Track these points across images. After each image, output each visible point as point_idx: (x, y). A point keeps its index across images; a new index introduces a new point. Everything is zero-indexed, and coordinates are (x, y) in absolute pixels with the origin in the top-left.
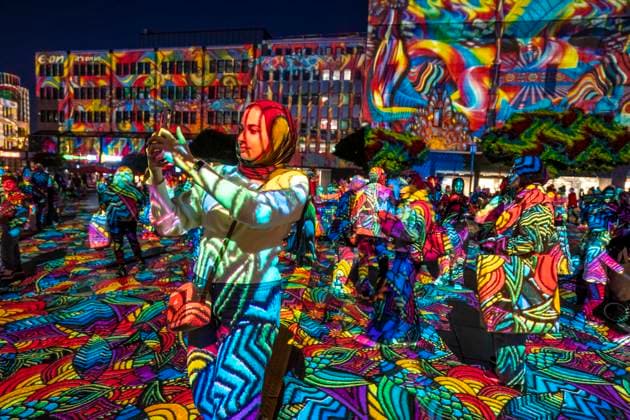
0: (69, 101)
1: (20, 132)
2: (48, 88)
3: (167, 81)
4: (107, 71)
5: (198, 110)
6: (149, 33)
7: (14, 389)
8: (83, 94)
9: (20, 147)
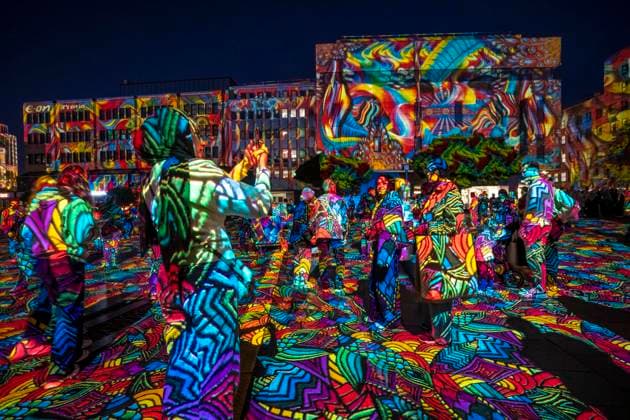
0: (56, 145)
1: (8, 174)
2: (36, 134)
4: (92, 117)
6: (129, 84)
7: (7, 394)
9: (9, 188)
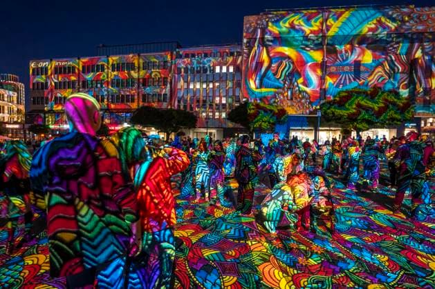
0: (52, 90)
1: (19, 111)
2: (38, 83)
3: (115, 75)
4: (77, 71)
5: (136, 94)
6: (103, 46)
8: (59, 86)
9: (19, 121)
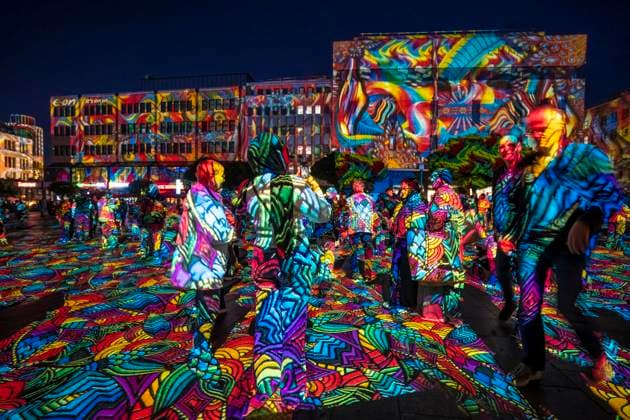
0: (80, 136)
1: (35, 165)
2: (62, 127)
3: (165, 117)
4: (114, 111)
6: (150, 78)
7: (109, 346)
8: (91, 131)
9: (36, 178)
